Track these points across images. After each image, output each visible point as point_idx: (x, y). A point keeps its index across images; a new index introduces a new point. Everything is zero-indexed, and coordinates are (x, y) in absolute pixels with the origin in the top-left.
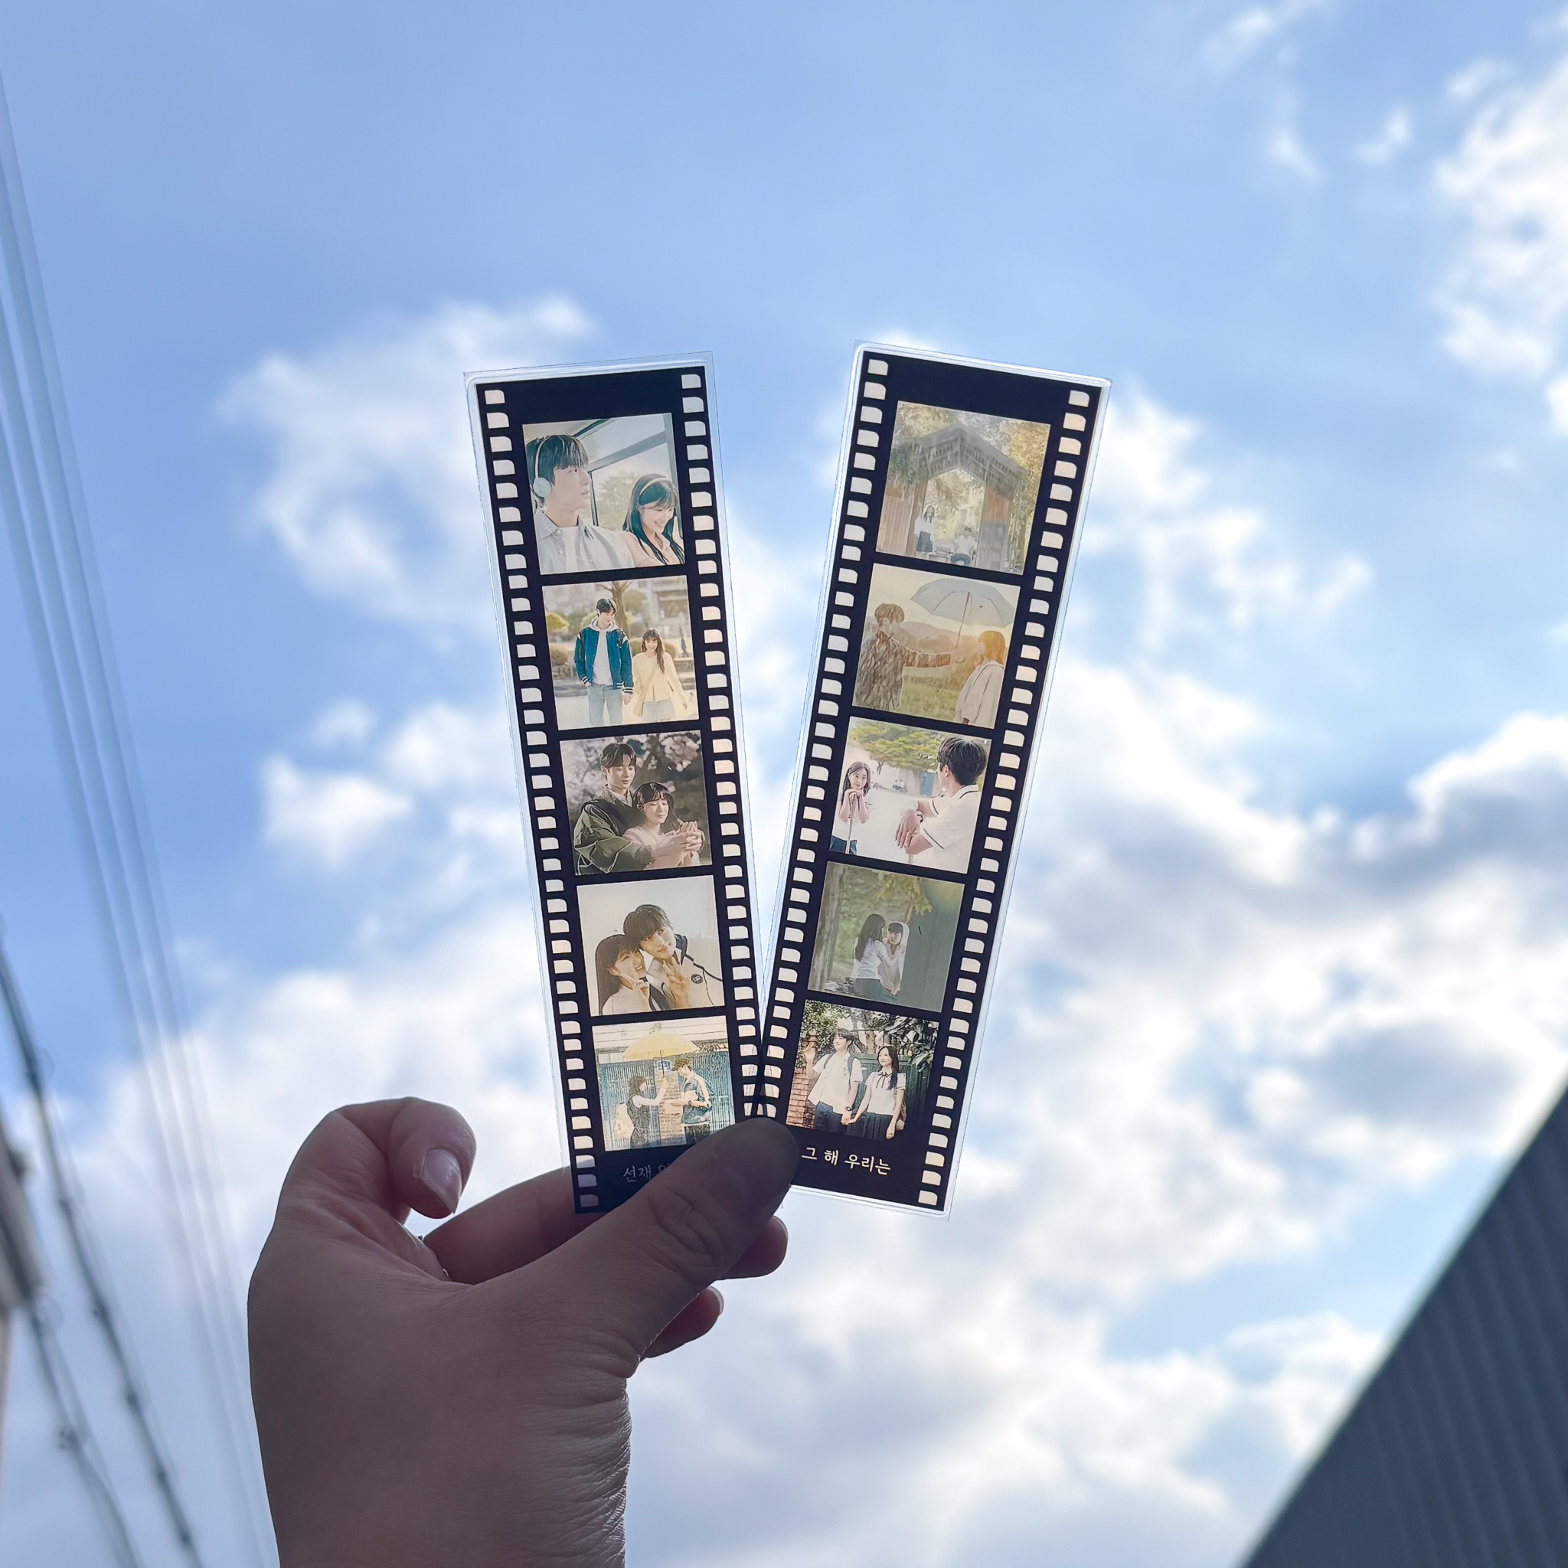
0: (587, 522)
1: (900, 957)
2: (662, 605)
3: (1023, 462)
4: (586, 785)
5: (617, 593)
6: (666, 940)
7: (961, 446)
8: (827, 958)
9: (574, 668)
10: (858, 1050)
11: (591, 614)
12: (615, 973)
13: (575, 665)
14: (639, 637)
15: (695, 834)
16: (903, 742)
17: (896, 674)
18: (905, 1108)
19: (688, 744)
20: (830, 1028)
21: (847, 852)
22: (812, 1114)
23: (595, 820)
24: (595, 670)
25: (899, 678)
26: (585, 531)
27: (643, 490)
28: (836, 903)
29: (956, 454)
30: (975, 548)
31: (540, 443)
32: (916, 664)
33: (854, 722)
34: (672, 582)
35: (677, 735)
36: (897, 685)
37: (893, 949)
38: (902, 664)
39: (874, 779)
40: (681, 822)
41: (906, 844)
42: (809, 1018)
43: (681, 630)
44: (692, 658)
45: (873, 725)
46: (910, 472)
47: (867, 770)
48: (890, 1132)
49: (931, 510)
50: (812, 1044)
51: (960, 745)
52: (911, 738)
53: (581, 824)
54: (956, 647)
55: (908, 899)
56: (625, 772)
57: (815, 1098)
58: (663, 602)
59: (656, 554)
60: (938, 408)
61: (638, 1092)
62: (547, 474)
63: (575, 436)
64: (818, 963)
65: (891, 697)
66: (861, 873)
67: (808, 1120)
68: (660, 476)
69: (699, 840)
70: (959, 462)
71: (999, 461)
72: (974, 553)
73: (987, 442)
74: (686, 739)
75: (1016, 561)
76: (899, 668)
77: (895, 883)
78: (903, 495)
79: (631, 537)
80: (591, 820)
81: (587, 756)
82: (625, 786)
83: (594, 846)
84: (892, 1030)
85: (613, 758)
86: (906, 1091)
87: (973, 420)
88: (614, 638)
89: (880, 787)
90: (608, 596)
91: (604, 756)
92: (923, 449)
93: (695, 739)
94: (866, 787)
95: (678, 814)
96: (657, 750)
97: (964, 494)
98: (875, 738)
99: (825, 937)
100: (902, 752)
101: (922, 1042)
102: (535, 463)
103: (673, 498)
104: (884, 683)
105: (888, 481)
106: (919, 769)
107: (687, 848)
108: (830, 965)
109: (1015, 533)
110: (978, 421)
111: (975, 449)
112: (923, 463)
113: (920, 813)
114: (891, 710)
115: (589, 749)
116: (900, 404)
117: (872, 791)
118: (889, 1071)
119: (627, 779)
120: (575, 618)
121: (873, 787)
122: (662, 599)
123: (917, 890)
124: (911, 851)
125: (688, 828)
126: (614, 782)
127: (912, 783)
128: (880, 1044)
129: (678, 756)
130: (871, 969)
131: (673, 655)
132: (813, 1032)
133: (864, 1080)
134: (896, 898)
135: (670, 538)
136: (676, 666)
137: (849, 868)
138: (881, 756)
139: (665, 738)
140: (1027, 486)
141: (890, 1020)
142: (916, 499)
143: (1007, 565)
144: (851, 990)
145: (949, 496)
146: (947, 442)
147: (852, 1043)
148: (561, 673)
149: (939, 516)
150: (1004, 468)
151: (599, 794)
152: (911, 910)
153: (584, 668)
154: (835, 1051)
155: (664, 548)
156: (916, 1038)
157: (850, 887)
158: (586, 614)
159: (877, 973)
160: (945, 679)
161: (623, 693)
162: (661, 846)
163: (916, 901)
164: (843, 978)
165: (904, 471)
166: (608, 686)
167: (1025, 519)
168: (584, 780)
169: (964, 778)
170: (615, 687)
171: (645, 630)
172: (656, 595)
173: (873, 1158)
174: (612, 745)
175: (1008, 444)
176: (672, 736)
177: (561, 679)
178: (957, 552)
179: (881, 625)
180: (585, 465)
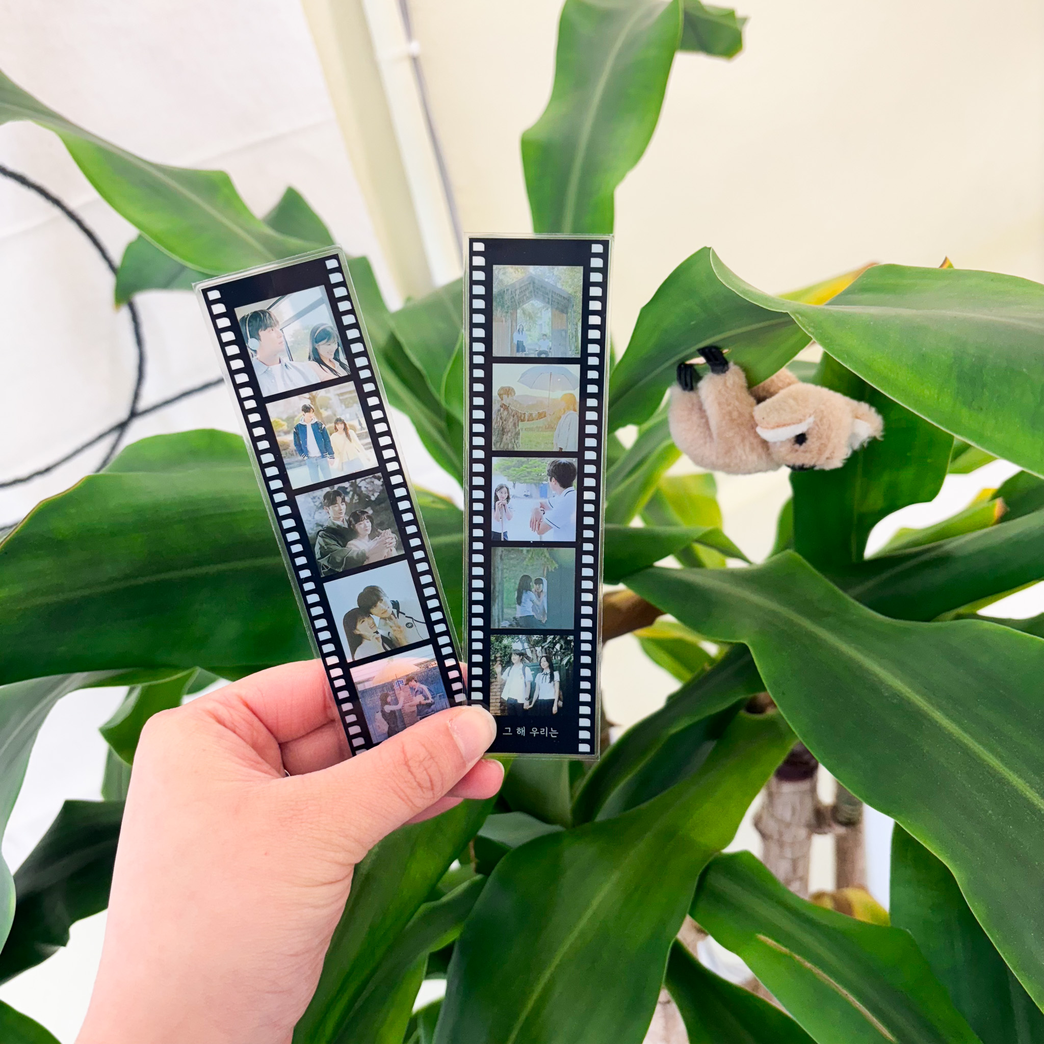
0: (286, 359)
1: (544, 597)
2: (341, 401)
3: (570, 291)
4: (317, 520)
5: (313, 399)
6: (385, 605)
7: (533, 287)
8: (500, 607)
9: (295, 450)
10: (527, 661)
11: (300, 415)
12: (358, 632)
13: (295, 448)
14: (331, 423)
15: (390, 537)
16: (526, 467)
17: (515, 428)
18: (561, 693)
19: (375, 483)
20: (508, 651)
21: (502, 540)
22: (505, 706)
23: (327, 540)
24: (309, 448)
25: (517, 430)
26: (286, 365)
27: (316, 335)
28: (500, 573)
29: (531, 292)
30: (550, 345)
31: (247, 318)
32: (526, 420)
33: (495, 460)
34: (345, 387)
35: (367, 479)
36: (518, 434)
37: (539, 595)
38: (518, 422)
39: (512, 492)
40: (380, 531)
41: (537, 529)
42: (494, 646)
43: (357, 415)
44: (367, 430)
45: (506, 460)
46: (506, 306)
47: (507, 488)
48: (555, 709)
49: (521, 327)
50: (499, 662)
51: (560, 464)
52: (530, 464)
53: (318, 544)
54: (548, 407)
55: (543, 562)
56: (340, 507)
57: (505, 696)
58: (343, 399)
59: (332, 371)
60: (517, 266)
61: (387, 703)
62: (255, 335)
63: (268, 309)
64: (495, 610)
65: (515, 442)
66: (512, 551)
67: (502, 711)
68: (325, 324)
69: (394, 540)
70: (534, 296)
71: (557, 292)
72: (550, 349)
73: (547, 282)
74: (373, 479)
75: (575, 349)
76: (517, 424)
77: (534, 554)
78: (504, 321)
79: (315, 364)
80: (324, 541)
81: (314, 502)
82: (342, 516)
83: (329, 557)
84: (546, 645)
85: (331, 500)
86: (561, 682)
87: (538, 270)
88: (316, 427)
89: (517, 497)
90: (308, 402)
91: (325, 499)
92: (511, 292)
93: (379, 479)
94: (508, 498)
95: (378, 527)
96: (356, 489)
97: (539, 315)
98: (509, 468)
99: (497, 594)
100: (526, 474)
101: (566, 649)
102: (246, 330)
103: (336, 337)
104: (509, 435)
105: (494, 313)
106: (538, 482)
107: (388, 546)
108: (503, 611)
109: (572, 333)
110: (540, 270)
111: (542, 287)
112: (513, 300)
113: (542, 509)
114: (516, 449)
115: (314, 498)
116: (495, 267)
117: (511, 501)
118: (548, 671)
119: (342, 511)
120: (290, 419)
121: (512, 497)
122: (341, 398)
123: (548, 555)
124: (541, 533)
125: (386, 534)
126: (335, 515)
127: (535, 491)
128: (540, 655)
129: (370, 491)
130: (527, 610)
131: (355, 430)
132: (498, 655)
133: (534, 680)
134: (535, 563)
135: (339, 361)
136: (358, 437)
137: (505, 550)
138: (514, 478)
139: (361, 481)
140: (575, 304)
141: (544, 639)
142: (512, 322)
143: (570, 353)
144: (517, 624)
145: (531, 318)
146: (525, 285)
147: (523, 658)
148: (288, 454)
149: (527, 330)
150: (561, 296)
151: (326, 524)
152: (546, 569)
153: (301, 448)
154: (513, 664)
155: (336, 367)
156: (561, 648)
157: (508, 561)
158: (296, 416)
159: (531, 611)
160: (544, 426)
161: (328, 459)
162: (372, 548)
163: (548, 563)
164: (512, 618)
165: (503, 306)
166: (318, 457)
167: (577, 324)
168: (315, 517)
169: (565, 483)
170: (323, 457)
171: (335, 420)
172: (337, 397)
173: (547, 728)
174: (328, 492)
175: (560, 281)
176: (364, 480)
177: (289, 458)
178: (541, 349)
179: (502, 399)
180: (278, 326)
